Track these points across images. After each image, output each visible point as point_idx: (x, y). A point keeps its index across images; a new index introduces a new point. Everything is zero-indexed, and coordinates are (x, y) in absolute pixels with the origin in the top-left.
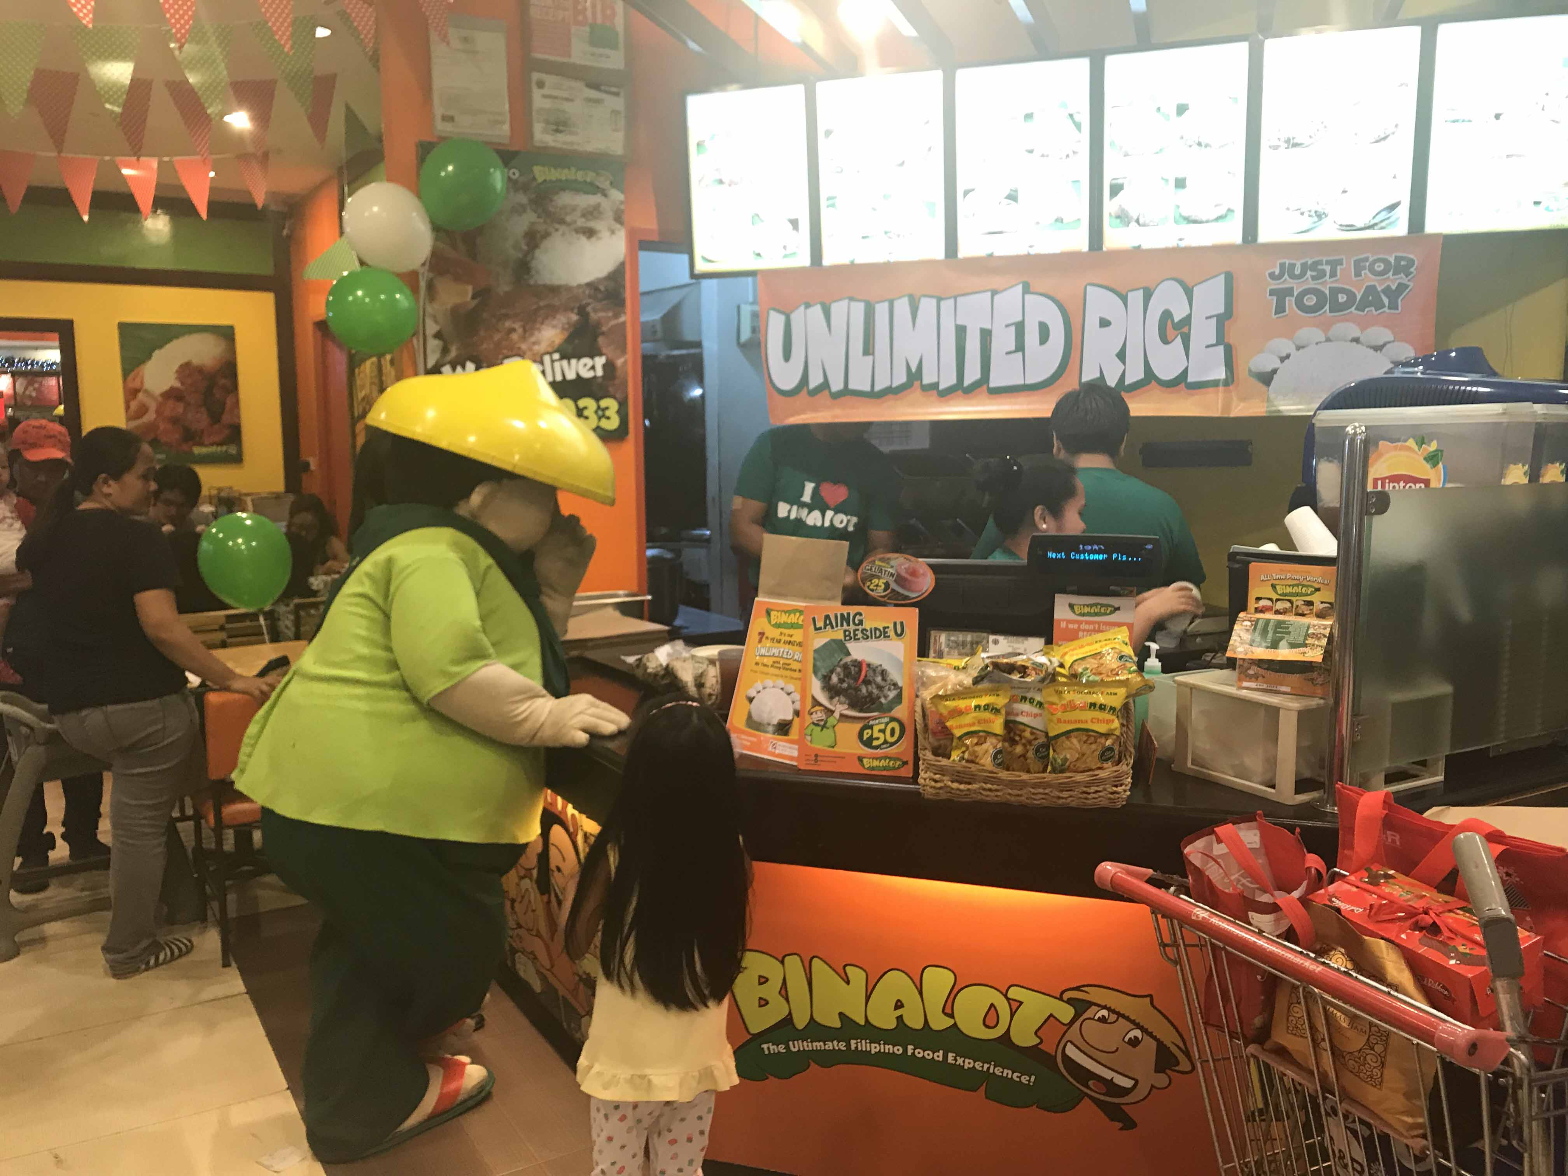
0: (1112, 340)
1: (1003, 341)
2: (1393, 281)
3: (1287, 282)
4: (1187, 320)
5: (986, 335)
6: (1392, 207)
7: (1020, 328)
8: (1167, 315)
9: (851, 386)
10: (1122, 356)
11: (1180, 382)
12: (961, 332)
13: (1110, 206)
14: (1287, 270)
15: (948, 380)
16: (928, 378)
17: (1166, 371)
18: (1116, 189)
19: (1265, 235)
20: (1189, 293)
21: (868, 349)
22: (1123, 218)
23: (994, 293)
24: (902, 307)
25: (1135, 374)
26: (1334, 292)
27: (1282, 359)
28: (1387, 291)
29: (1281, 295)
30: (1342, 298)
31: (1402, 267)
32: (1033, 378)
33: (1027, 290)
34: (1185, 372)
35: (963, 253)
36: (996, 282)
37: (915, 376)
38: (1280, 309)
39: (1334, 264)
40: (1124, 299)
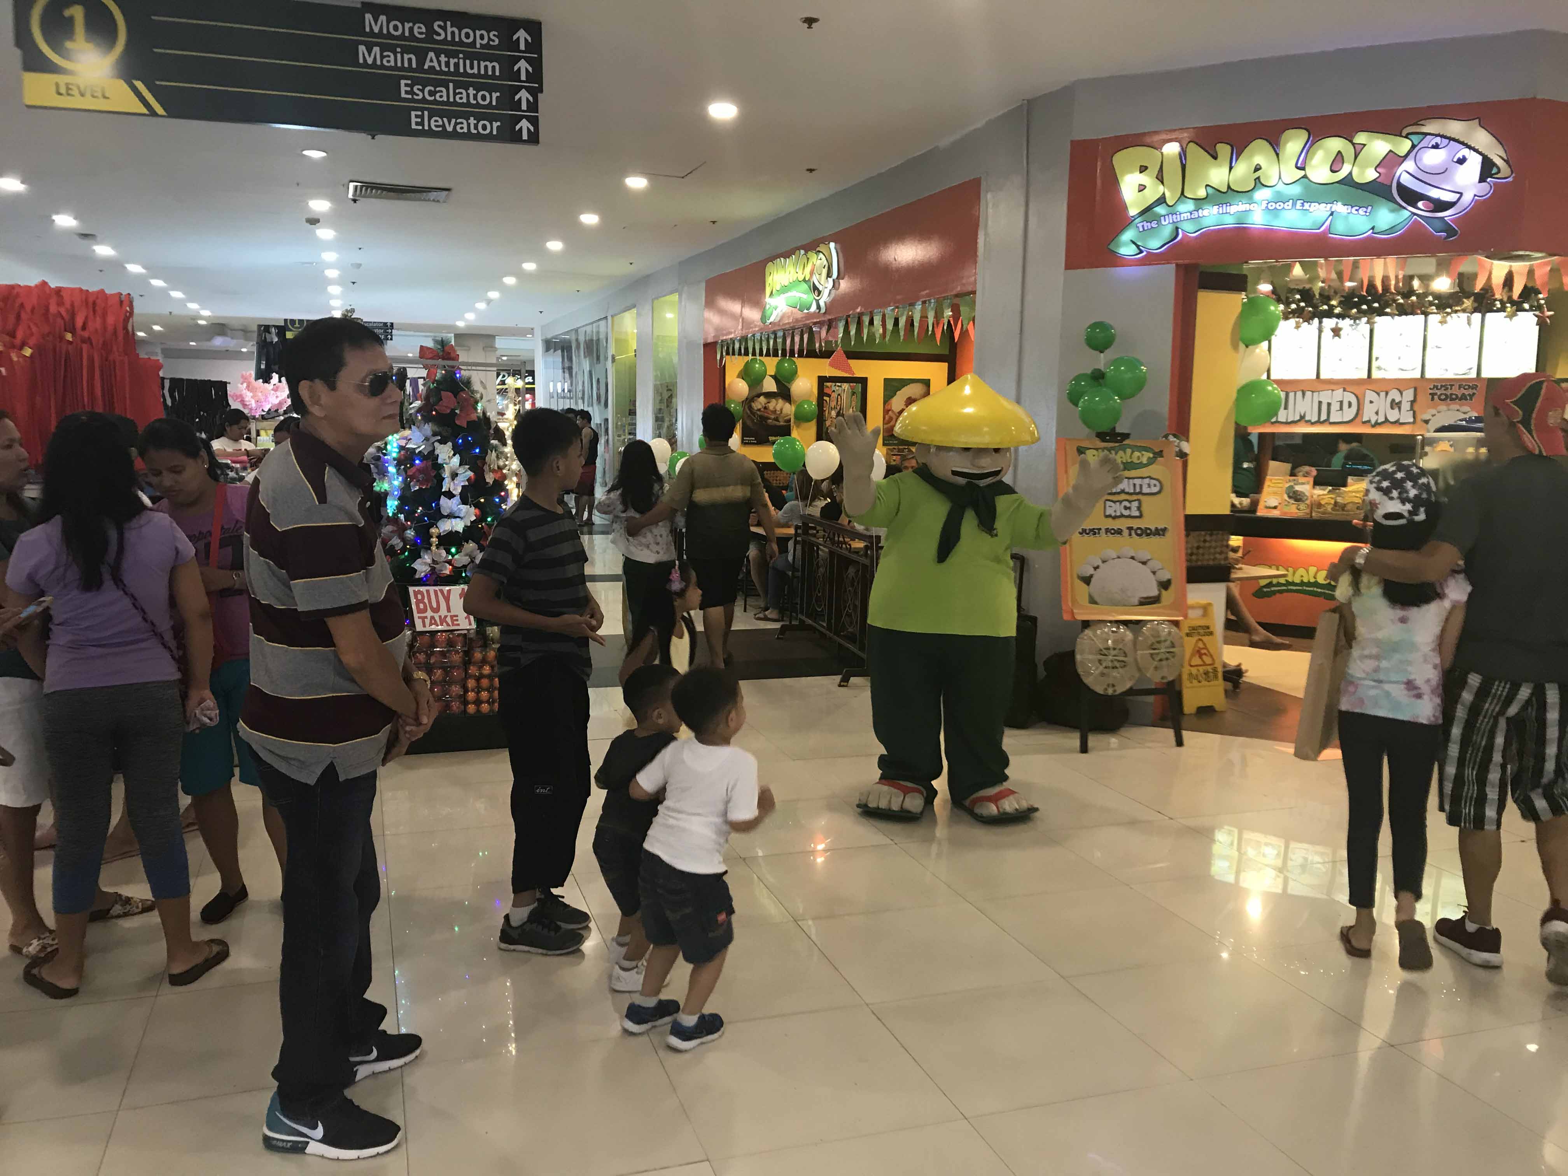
0: (1374, 408)
1: (1335, 407)
2: (1471, 392)
3: (1435, 391)
4: (1400, 402)
5: (1329, 405)
6: (1471, 369)
7: (1341, 402)
8: (1393, 400)
9: (1279, 420)
10: (1377, 413)
11: (1397, 423)
12: (1320, 403)
13: (1375, 364)
14: (1436, 387)
15: (1315, 419)
16: (1307, 418)
17: (1392, 419)
18: (1377, 359)
19: (1428, 375)
20: (1401, 394)
21: (1286, 408)
22: (1379, 368)
23: (1333, 390)
24: (1299, 394)
25: (1381, 419)
26: (1451, 394)
27: (1433, 416)
28: (1469, 395)
29: (1433, 395)
30: (1454, 397)
31: (1475, 387)
32: (1345, 420)
33: (1345, 390)
34: (1399, 420)
35: (1322, 377)
36: (1333, 387)
37: (1302, 417)
38: (1433, 399)
39: (1452, 386)
40: (1378, 394)
